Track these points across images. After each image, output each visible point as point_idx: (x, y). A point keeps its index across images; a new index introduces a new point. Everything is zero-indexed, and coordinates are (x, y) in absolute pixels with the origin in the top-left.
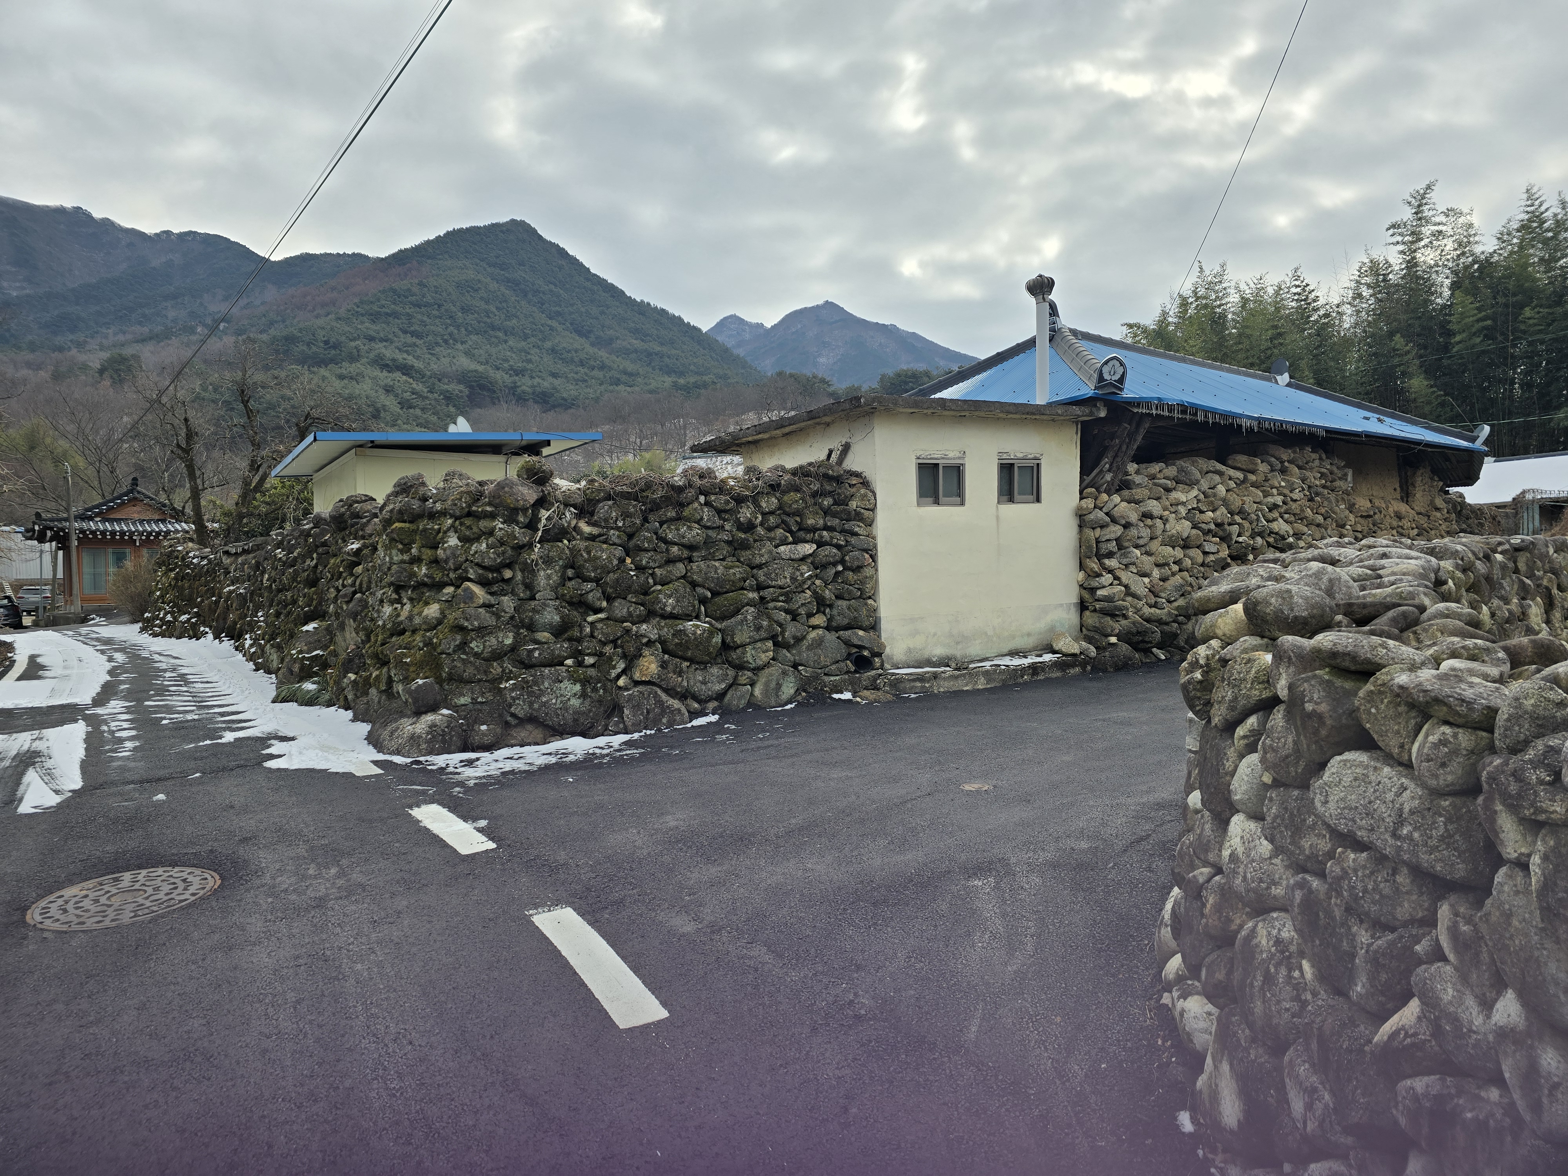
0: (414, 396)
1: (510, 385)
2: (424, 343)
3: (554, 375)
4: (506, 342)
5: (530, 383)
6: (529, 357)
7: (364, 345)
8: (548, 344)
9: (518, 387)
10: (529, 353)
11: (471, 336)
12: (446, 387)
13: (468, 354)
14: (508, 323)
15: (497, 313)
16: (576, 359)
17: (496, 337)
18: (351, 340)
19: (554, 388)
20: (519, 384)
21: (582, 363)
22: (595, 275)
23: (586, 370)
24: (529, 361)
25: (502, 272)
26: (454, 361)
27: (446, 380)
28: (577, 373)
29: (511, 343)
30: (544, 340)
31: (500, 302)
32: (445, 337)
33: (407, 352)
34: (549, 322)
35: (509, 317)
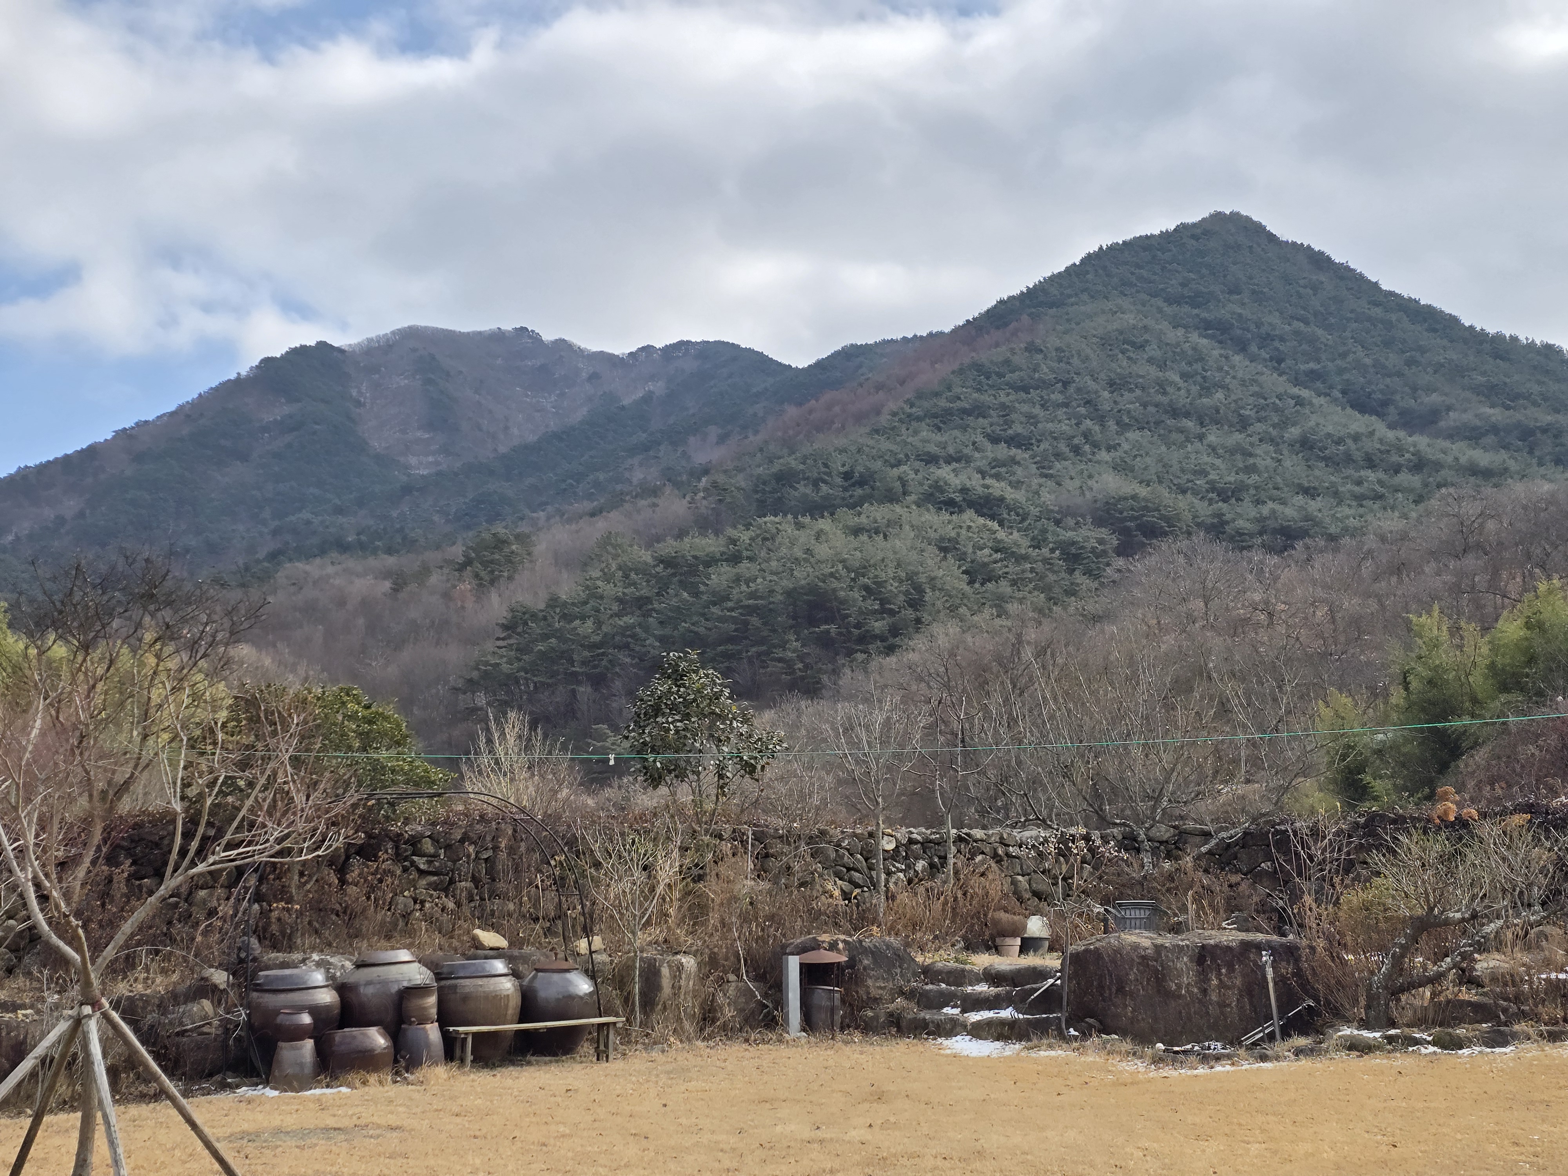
0: (998, 556)
1: (1209, 521)
2: (1033, 457)
3: (1309, 492)
4: (1201, 437)
5: (1253, 513)
6: (1251, 461)
7: (917, 472)
8: (1294, 432)
9: (1227, 523)
10: (1251, 455)
11: (1128, 435)
12: (1070, 534)
13: (1121, 468)
14: (1204, 400)
15: (1181, 384)
16: (1358, 455)
17: (1181, 431)
18: (892, 466)
19: (1308, 518)
20: (1228, 517)
21: (1370, 463)
22: (1392, 294)
23: (1381, 475)
24: (1251, 469)
25: (1196, 311)
26: (1090, 483)
27: (1071, 522)
28: (1359, 483)
29: (1212, 438)
30: (1283, 424)
31: (1190, 364)
32: (1076, 441)
33: (998, 477)
34: (1296, 391)
35: (1207, 389)
